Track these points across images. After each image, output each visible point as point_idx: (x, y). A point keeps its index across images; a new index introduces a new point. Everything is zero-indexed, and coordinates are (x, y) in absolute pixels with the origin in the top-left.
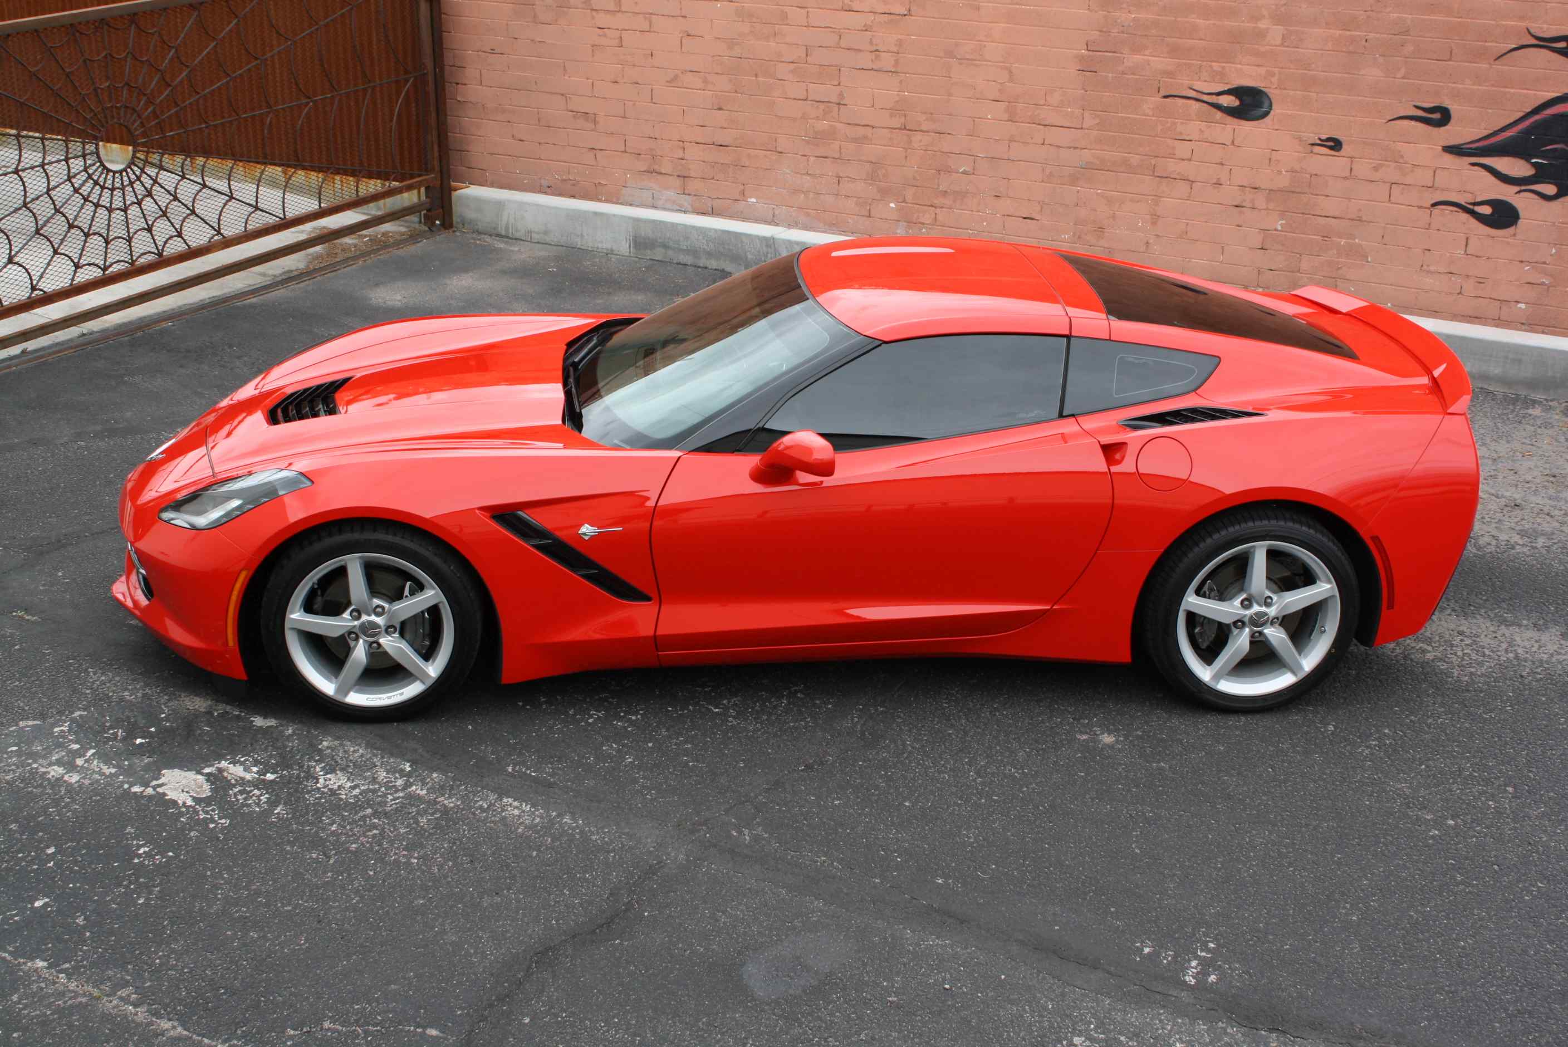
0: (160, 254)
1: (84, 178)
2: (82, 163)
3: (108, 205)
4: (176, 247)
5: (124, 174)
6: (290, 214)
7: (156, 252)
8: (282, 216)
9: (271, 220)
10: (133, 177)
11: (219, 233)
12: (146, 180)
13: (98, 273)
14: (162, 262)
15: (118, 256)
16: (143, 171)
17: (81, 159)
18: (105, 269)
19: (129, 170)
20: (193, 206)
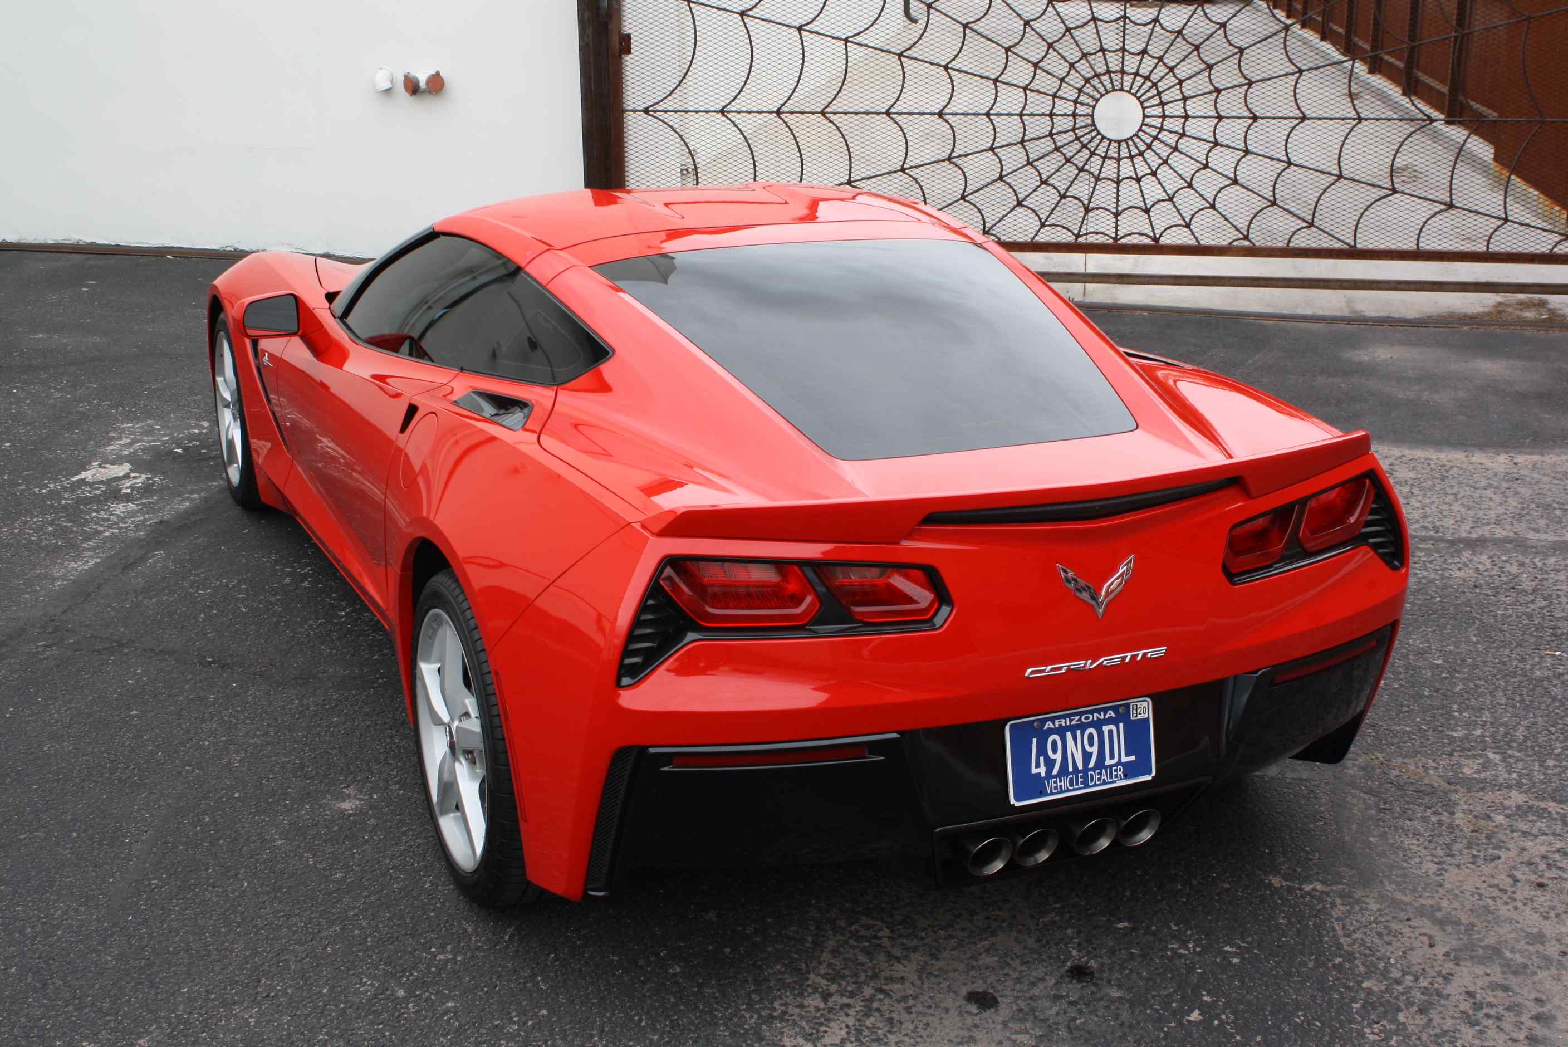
0: (1156, 240)
1: (1071, 139)
2: (1072, 124)
3: (1096, 173)
4: (1182, 238)
5: (1124, 144)
6: (1364, 243)
7: (1151, 234)
8: (1352, 243)
9: (1338, 245)
10: (1134, 152)
11: (1246, 238)
12: (1153, 159)
13: (1071, 239)
14: (1156, 248)
15: (1102, 225)
16: (1149, 147)
17: (1071, 118)
18: (1078, 236)
19: (1130, 143)
20: (1214, 200)
